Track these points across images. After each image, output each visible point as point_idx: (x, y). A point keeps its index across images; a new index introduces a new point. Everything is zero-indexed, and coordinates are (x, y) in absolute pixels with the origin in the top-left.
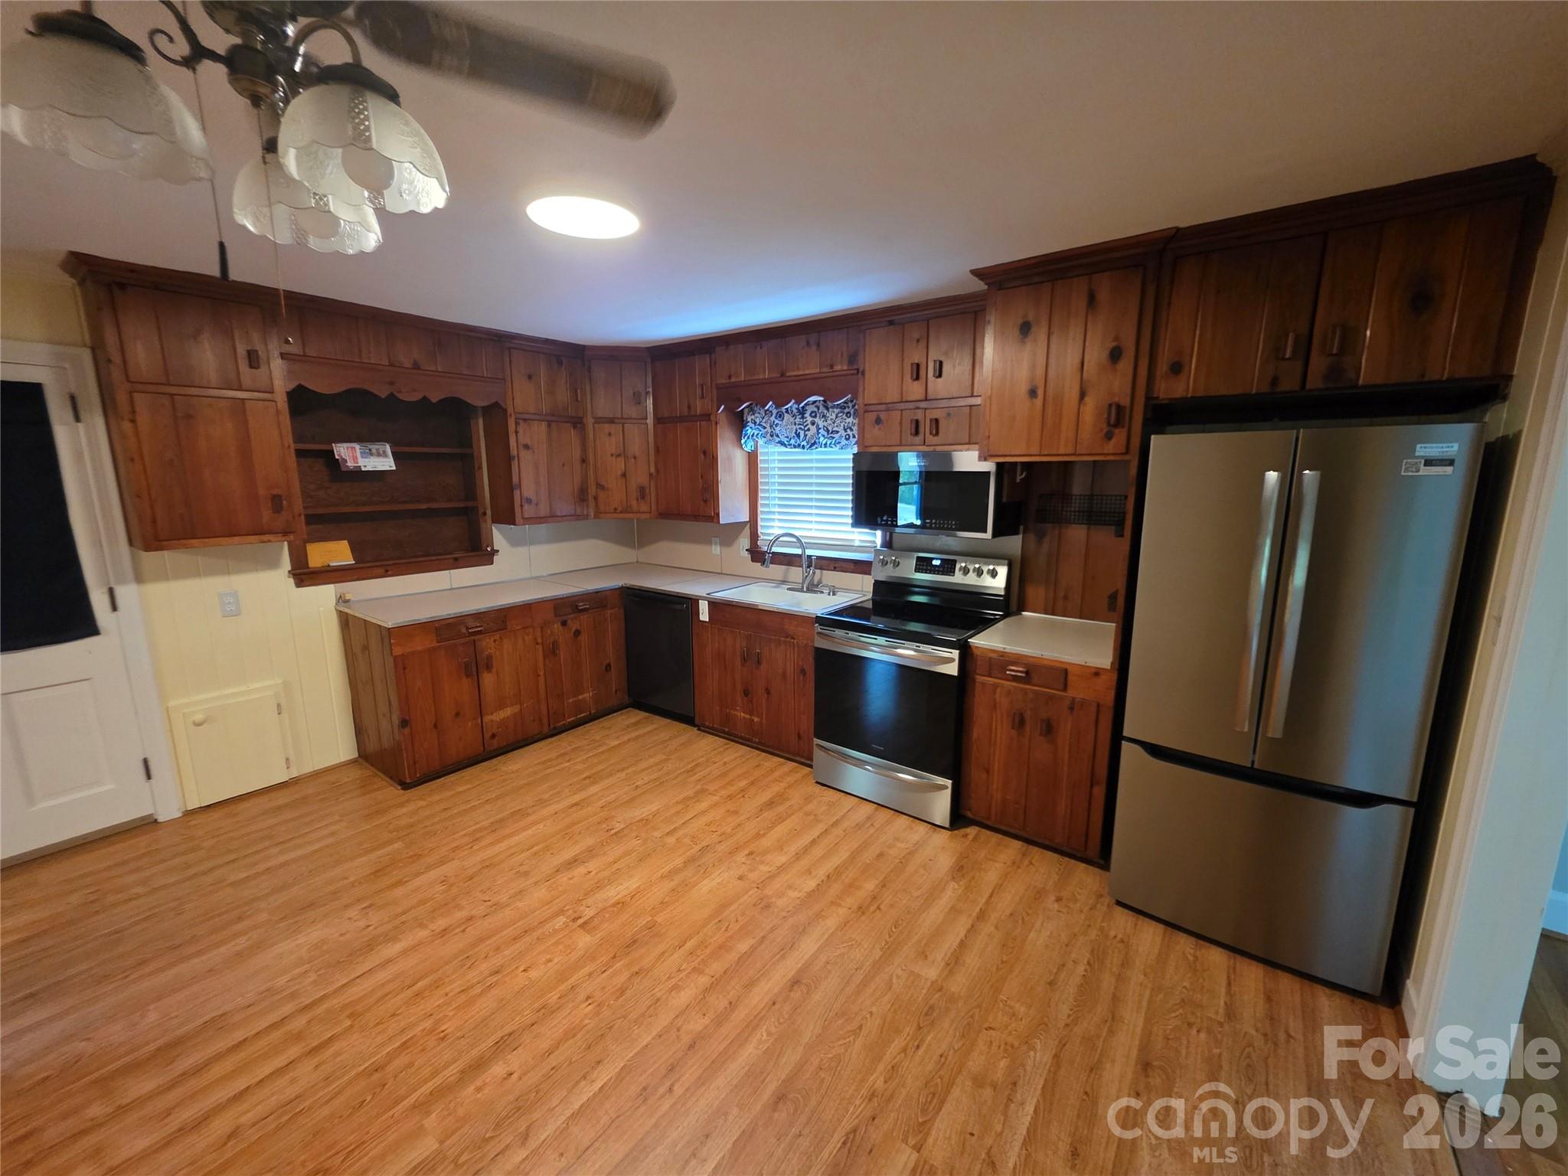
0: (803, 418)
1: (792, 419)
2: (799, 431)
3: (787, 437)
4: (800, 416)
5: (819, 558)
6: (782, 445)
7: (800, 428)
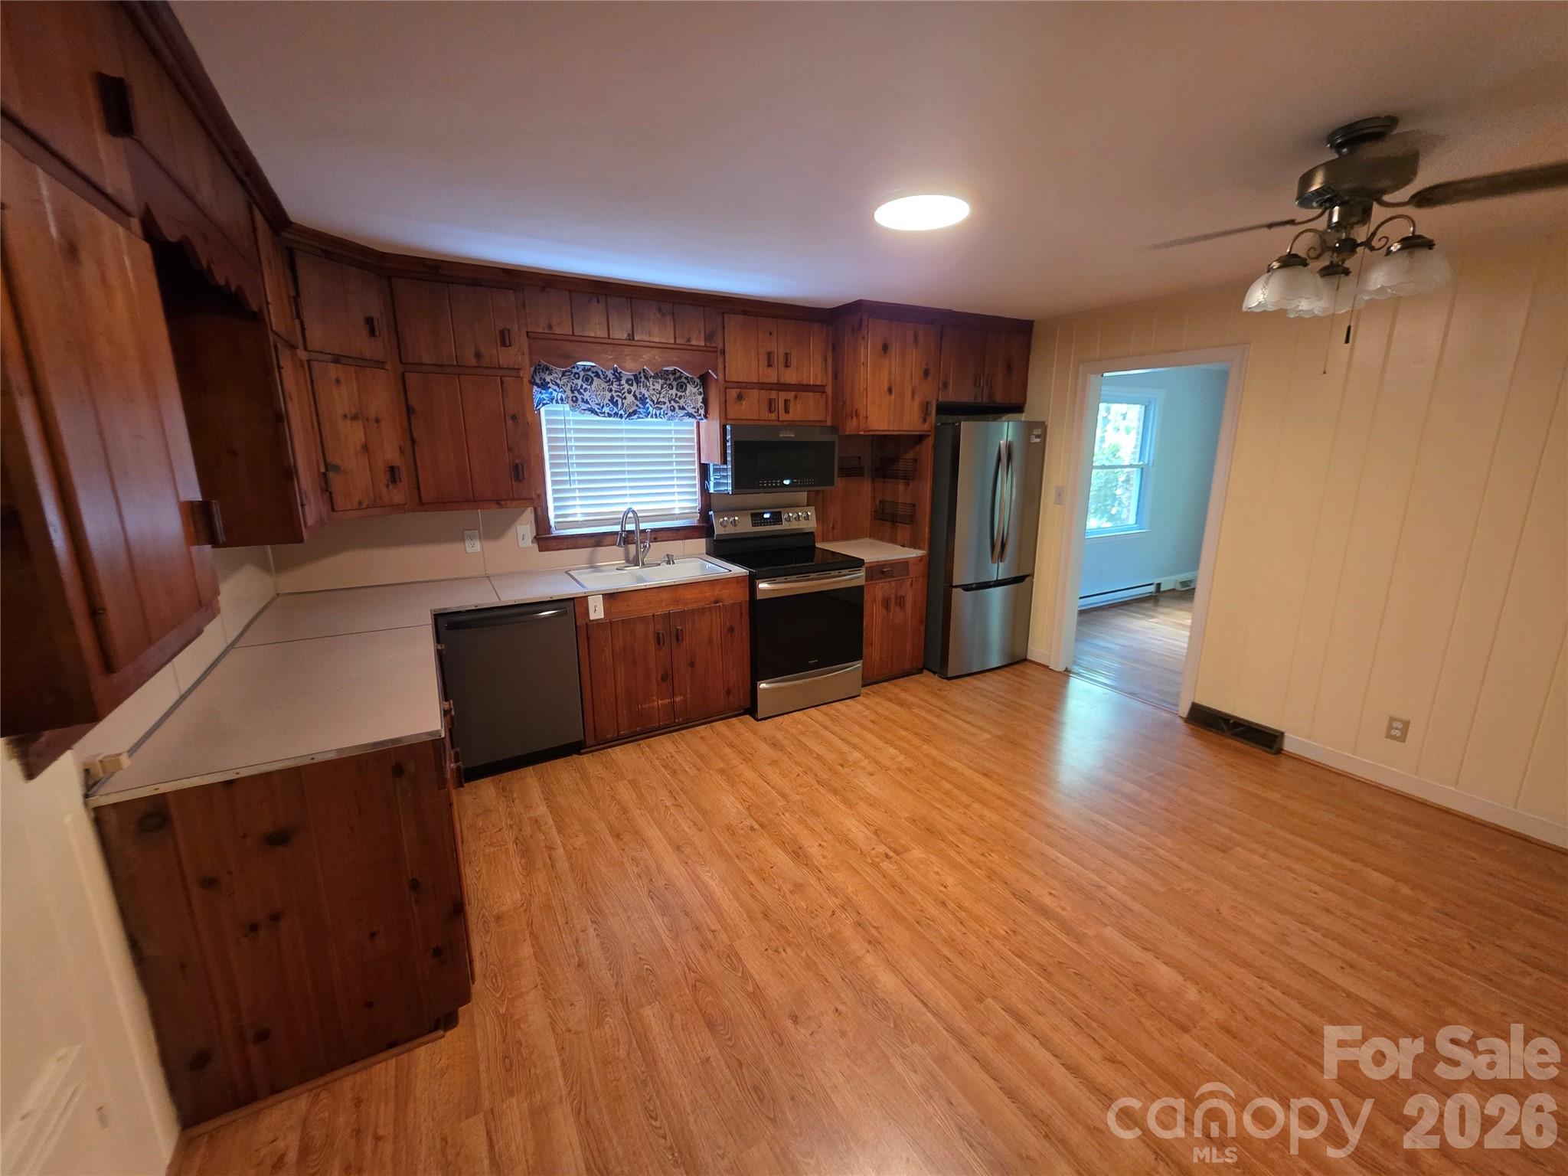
0: (620, 385)
1: (605, 385)
2: (616, 398)
3: (599, 404)
4: (617, 383)
5: (654, 531)
6: (592, 412)
7: (618, 396)
